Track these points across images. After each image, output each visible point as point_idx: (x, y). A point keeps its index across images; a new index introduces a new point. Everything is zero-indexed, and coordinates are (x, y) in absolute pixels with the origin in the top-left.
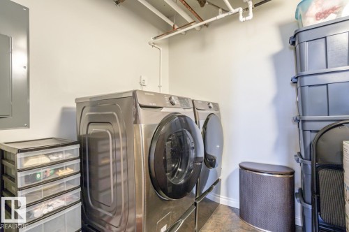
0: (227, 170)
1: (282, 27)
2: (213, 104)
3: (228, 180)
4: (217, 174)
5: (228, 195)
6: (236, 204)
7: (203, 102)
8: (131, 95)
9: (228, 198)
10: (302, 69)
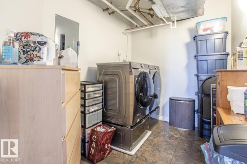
0: (163, 102)
1: (190, 30)
2: (157, 67)
3: (163, 107)
4: (158, 104)
5: (163, 115)
6: (167, 119)
7: (153, 66)
8: (129, 63)
9: (163, 116)
10: (197, 53)
